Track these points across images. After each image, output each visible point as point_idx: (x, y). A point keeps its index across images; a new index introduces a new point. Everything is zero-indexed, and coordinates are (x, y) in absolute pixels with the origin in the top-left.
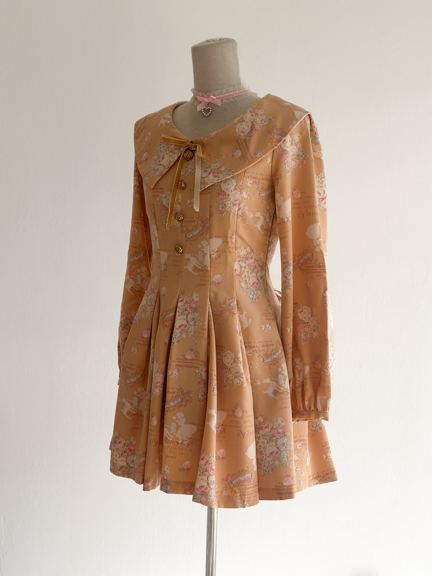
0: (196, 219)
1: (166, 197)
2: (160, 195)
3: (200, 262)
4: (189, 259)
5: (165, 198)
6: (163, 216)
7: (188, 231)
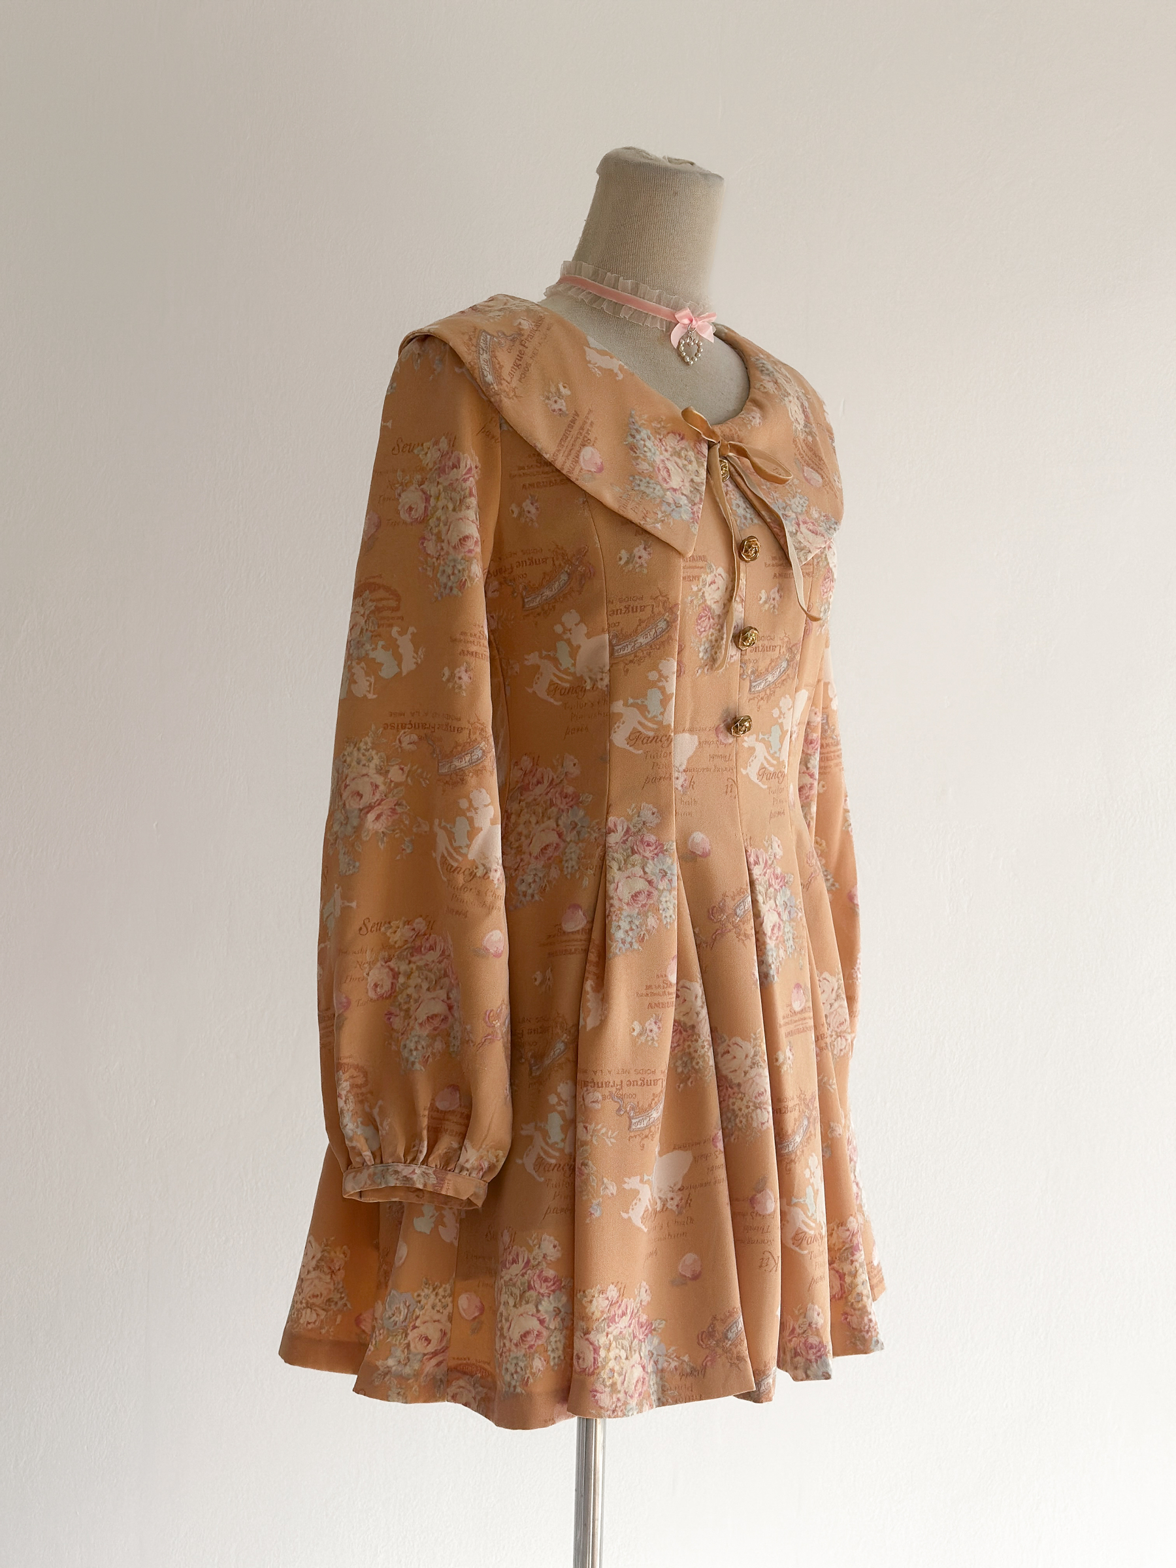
0: (779, 643)
1: (715, 583)
2: (703, 575)
3: (773, 756)
4: (752, 750)
5: (712, 586)
6: (702, 636)
7: (758, 675)
